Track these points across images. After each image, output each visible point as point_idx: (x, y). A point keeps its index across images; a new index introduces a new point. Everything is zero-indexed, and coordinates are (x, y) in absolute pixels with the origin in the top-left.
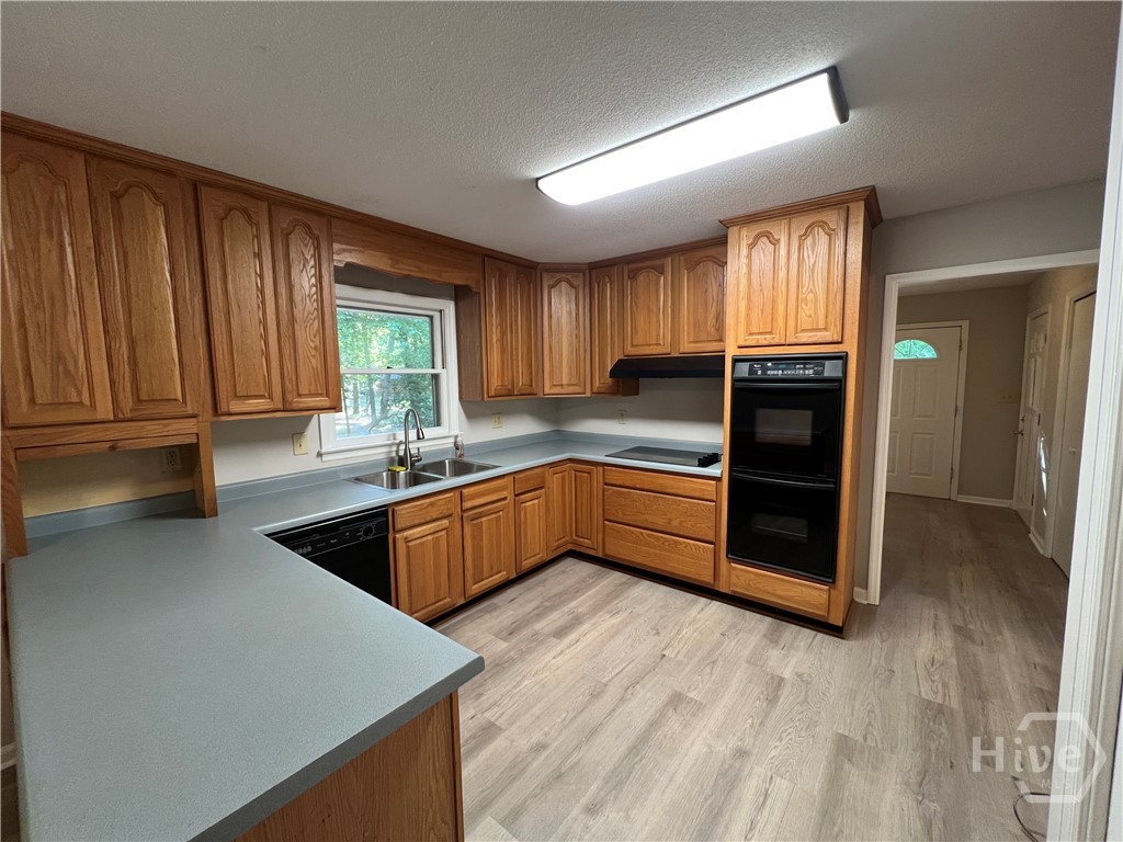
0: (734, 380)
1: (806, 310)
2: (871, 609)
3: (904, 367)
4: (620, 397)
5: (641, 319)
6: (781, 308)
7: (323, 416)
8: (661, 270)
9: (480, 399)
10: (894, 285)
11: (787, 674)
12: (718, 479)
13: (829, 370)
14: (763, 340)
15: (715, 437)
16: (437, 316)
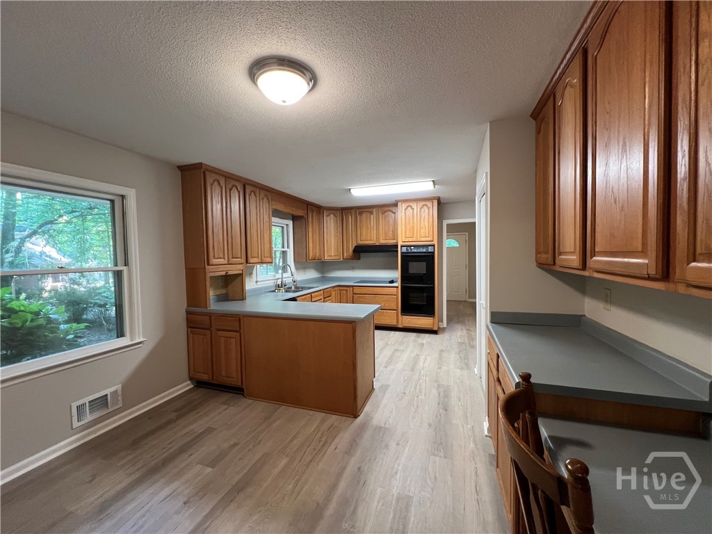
0: (402, 253)
1: (423, 231)
2: (444, 329)
3: (450, 249)
4: (355, 261)
5: (364, 232)
6: (415, 230)
7: (258, 266)
8: (372, 213)
9: (305, 261)
10: (445, 223)
11: (424, 342)
12: (397, 287)
13: (430, 249)
14: (410, 240)
15: (396, 275)
16: (285, 226)
